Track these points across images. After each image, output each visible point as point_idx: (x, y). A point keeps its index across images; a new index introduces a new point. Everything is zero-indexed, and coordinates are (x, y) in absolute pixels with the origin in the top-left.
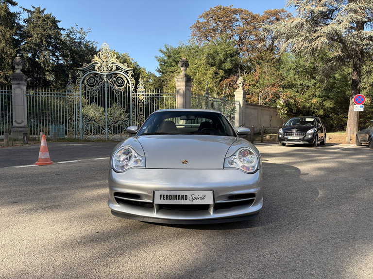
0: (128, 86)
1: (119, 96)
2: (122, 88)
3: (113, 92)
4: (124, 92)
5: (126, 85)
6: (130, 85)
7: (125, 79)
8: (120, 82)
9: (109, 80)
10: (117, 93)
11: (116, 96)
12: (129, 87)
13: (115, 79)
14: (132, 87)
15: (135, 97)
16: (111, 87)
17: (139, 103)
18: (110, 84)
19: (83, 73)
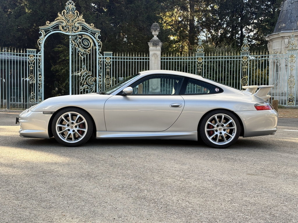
0: (94, 48)
1: (84, 58)
2: (87, 50)
3: (78, 54)
4: (90, 54)
5: (93, 47)
6: (97, 48)
7: (91, 41)
8: (86, 43)
9: (74, 41)
10: (82, 55)
11: (81, 58)
12: (96, 49)
13: (81, 41)
14: (99, 50)
15: (102, 60)
16: (75, 49)
17: (106, 66)
18: (75, 45)
19: (46, 32)
